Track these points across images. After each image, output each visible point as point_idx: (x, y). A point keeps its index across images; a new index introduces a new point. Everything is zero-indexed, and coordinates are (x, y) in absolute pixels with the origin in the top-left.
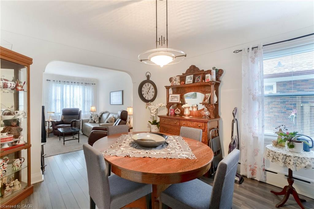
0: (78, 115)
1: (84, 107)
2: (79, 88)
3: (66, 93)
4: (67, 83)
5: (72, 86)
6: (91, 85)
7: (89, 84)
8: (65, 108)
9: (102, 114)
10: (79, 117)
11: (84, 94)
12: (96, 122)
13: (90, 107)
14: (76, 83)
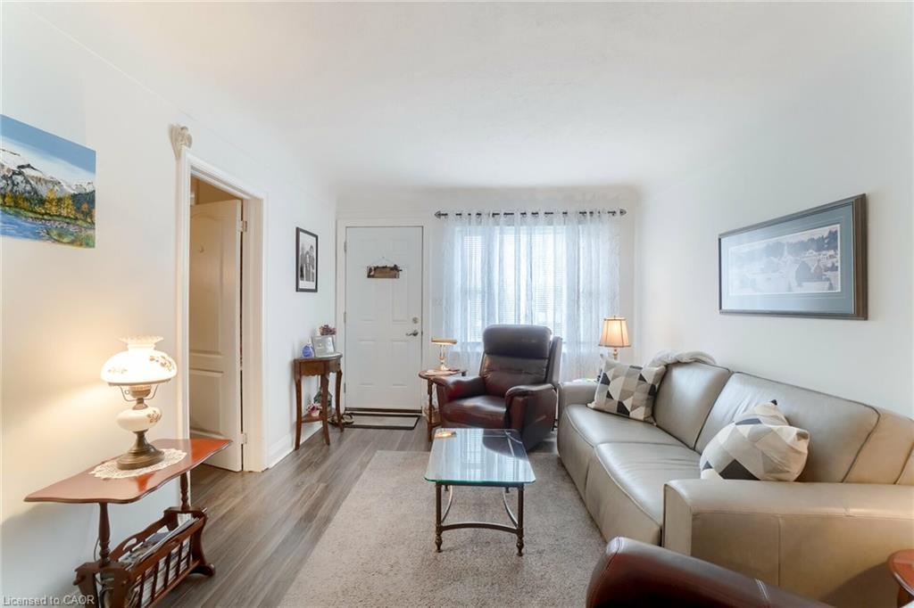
0: (543, 358)
1: (573, 320)
2: (551, 236)
3: (501, 261)
4: (502, 218)
5: (524, 229)
6: (606, 217)
7: (596, 215)
8: (497, 322)
9: (668, 368)
10: (548, 367)
11: (574, 262)
12: (632, 415)
13: (601, 321)
14: (541, 214)
